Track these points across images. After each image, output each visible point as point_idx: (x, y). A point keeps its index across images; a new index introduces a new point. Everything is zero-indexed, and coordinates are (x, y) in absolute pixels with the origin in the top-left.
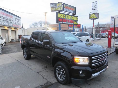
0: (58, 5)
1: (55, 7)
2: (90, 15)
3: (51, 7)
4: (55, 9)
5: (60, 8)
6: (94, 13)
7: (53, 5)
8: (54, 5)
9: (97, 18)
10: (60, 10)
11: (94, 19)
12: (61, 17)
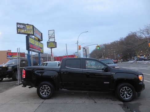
0: (28, 28)
1: (24, 28)
2: (48, 42)
3: (18, 28)
4: (23, 31)
5: (31, 32)
6: (51, 42)
7: (20, 26)
8: (22, 26)
9: (55, 47)
10: (30, 33)
11: (51, 48)
12: (31, 43)
